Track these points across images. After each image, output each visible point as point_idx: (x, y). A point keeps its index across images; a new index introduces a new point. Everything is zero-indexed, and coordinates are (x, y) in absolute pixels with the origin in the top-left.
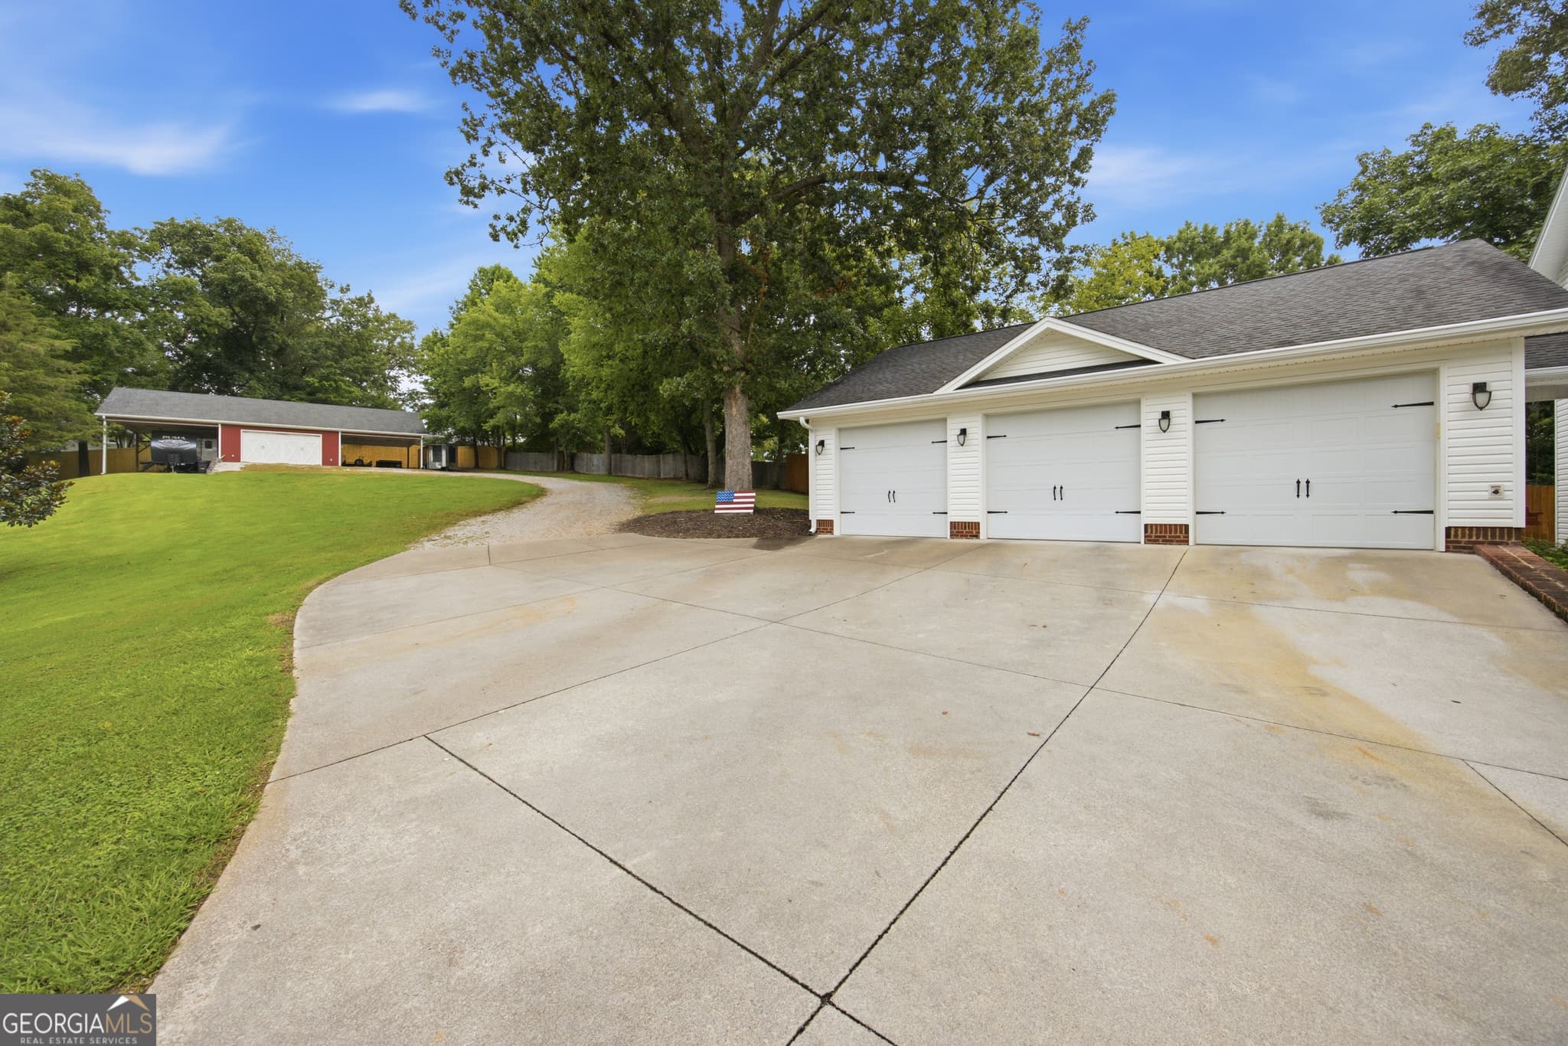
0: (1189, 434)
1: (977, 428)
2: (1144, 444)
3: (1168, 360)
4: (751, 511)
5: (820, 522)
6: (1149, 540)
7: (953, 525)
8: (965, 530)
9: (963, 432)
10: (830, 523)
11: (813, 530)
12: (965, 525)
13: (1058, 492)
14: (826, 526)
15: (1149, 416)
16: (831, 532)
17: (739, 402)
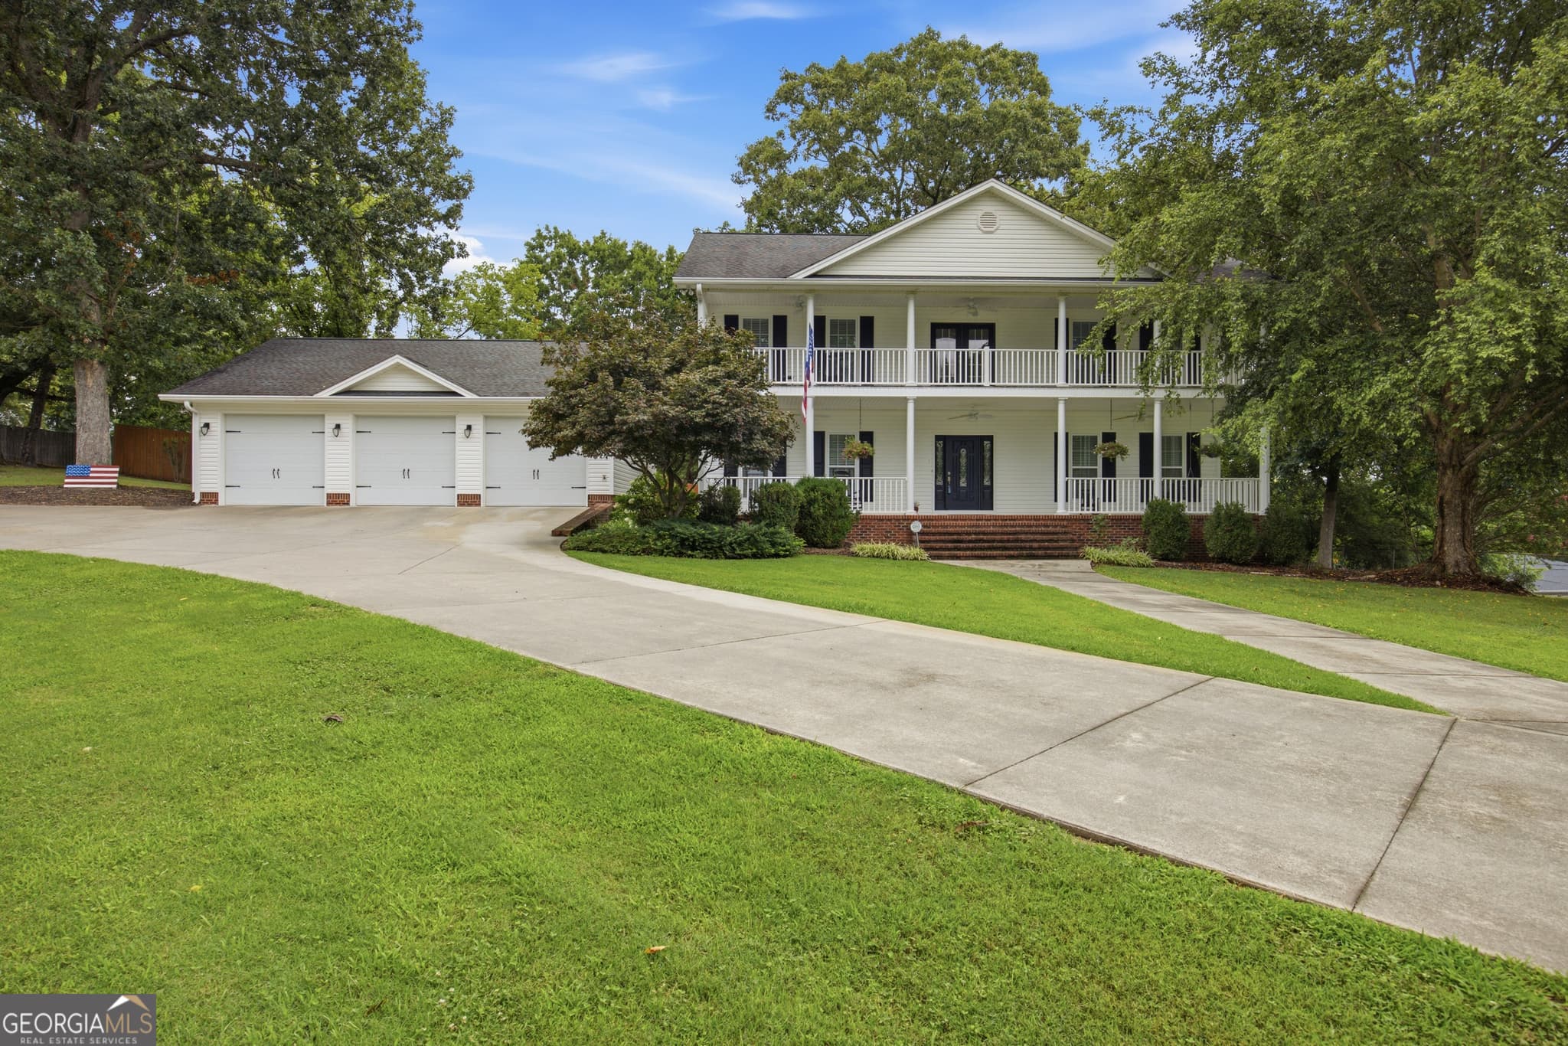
0: (481, 440)
1: (348, 425)
2: (457, 444)
3: (468, 396)
4: (115, 486)
5: (203, 495)
6: (460, 504)
7: (329, 496)
8: (338, 500)
9: (338, 427)
10: (215, 495)
11: (197, 500)
12: (338, 496)
13: (406, 473)
14: (210, 498)
15: (460, 427)
16: (216, 502)
17: (96, 373)
